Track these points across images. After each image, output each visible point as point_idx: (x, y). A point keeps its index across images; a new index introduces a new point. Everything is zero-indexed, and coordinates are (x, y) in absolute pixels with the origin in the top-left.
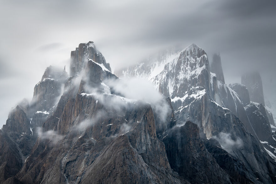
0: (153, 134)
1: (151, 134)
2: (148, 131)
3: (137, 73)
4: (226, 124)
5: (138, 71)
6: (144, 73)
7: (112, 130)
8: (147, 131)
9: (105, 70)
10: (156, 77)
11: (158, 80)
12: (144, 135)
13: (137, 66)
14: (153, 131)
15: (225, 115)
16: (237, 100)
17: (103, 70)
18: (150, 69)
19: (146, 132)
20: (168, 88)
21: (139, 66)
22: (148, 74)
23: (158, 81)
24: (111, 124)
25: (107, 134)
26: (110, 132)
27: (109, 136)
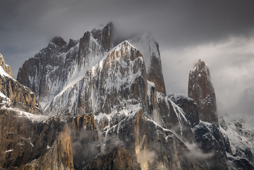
0: (69, 163)
1: (66, 164)
2: (63, 160)
3: (49, 80)
4: (168, 151)
5: (52, 76)
6: (57, 80)
7: (11, 158)
8: (60, 160)
9: (4, 75)
10: (75, 85)
11: (77, 90)
12: (57, 165)
13: (48, 71)
14: (69, 160)
15: (166, 138)
16: (183, 119)
17: (2, 75)
18: (67, 74)
19: (59, 161)
20: (91, 101)
21: (51, 70)
22: (63, 81)
23: (78, 92)
24: (10, 150)
25: (5, 163)
26: (9, 161)
27: (7, 167)
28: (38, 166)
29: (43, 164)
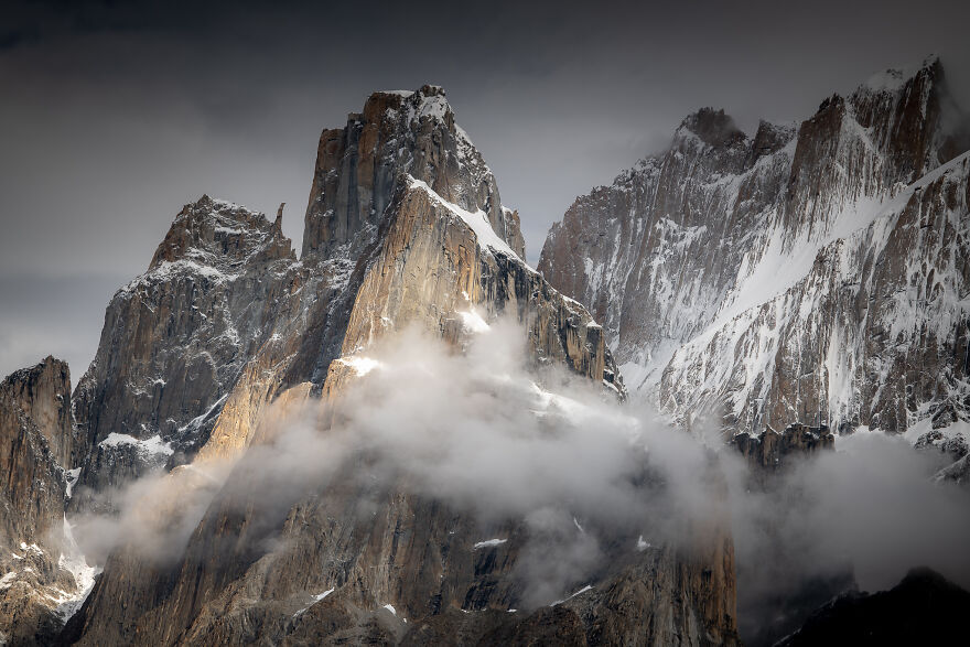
0: (721, 615)
1: (709, 616)
2: (696, 599)
3: (664, 279)
5: (675, 263)
6: (697, 282)
7: (496, 573)
8: (686, 599)
9: (490, 248)
10: (766, 307)
11: (772, 326)
12: (671, 617)
13: (663, 242)
14: (720, 603)
17: (483, 247)
18: (738, 260)
19: (680, 601)
20: (826, 374)
21: (675, 239)
22: (720, 286)
23: (775, 334)
24: (495, 542)
25: (472, 590)
26: (489, 584)
27: (481, 603)
28: (595, 613)
29: (617, 607)
